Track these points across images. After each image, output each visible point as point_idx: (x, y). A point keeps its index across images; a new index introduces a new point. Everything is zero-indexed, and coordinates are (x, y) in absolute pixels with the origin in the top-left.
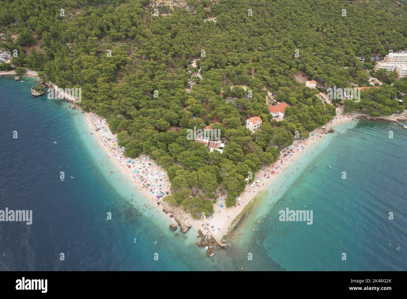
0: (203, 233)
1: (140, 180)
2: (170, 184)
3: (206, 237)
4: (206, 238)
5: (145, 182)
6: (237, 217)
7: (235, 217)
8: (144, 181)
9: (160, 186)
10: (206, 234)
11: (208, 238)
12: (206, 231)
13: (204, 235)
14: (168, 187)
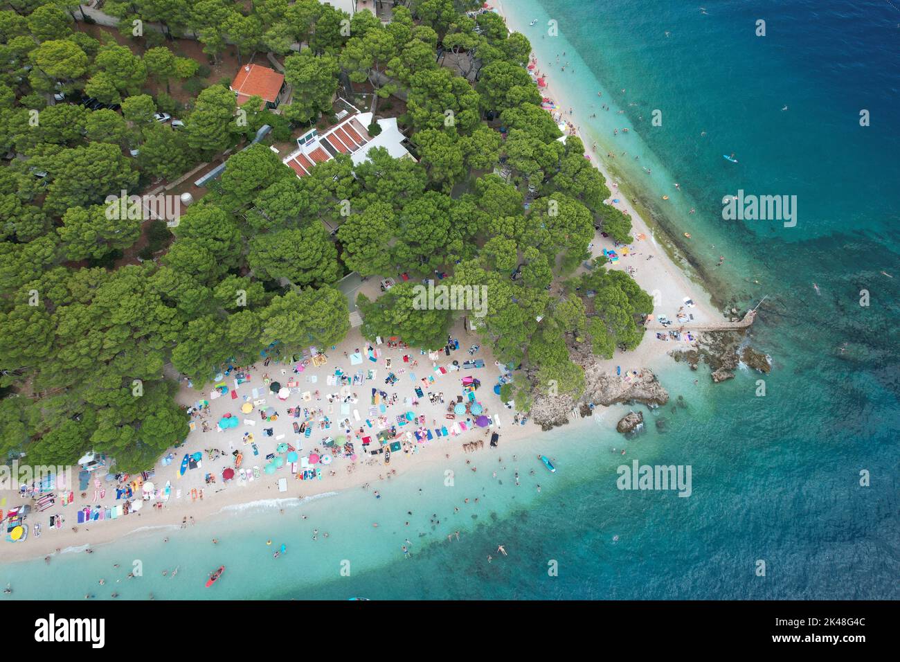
0: (684, 350)
1: (342, 461)
2: (433, 356)
3: (702, 347)
4: (707, 348)
5: (366, 441)
6: (659, 241)
7: (660, 246)
8: (358, 444)
9: (420, 393)
10: (693, 342)
11: (706, 345)
12: (683, 336)
13: (696, 349)
14: (443, 371)
